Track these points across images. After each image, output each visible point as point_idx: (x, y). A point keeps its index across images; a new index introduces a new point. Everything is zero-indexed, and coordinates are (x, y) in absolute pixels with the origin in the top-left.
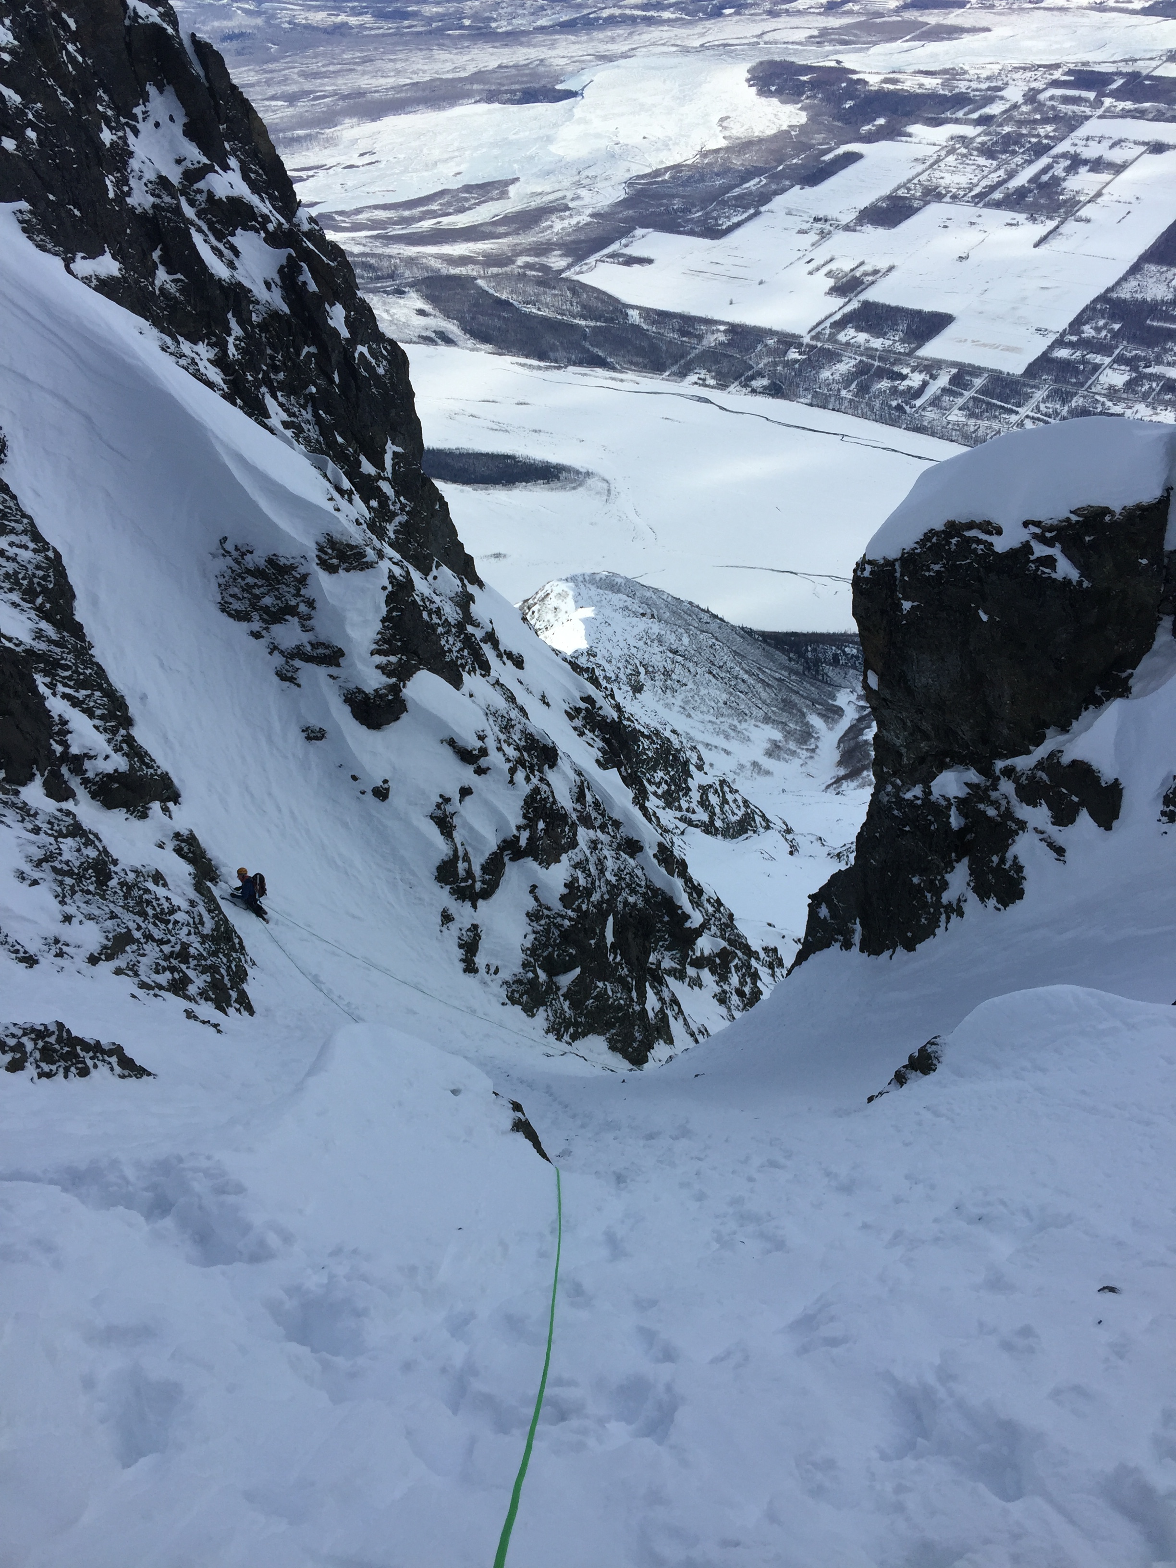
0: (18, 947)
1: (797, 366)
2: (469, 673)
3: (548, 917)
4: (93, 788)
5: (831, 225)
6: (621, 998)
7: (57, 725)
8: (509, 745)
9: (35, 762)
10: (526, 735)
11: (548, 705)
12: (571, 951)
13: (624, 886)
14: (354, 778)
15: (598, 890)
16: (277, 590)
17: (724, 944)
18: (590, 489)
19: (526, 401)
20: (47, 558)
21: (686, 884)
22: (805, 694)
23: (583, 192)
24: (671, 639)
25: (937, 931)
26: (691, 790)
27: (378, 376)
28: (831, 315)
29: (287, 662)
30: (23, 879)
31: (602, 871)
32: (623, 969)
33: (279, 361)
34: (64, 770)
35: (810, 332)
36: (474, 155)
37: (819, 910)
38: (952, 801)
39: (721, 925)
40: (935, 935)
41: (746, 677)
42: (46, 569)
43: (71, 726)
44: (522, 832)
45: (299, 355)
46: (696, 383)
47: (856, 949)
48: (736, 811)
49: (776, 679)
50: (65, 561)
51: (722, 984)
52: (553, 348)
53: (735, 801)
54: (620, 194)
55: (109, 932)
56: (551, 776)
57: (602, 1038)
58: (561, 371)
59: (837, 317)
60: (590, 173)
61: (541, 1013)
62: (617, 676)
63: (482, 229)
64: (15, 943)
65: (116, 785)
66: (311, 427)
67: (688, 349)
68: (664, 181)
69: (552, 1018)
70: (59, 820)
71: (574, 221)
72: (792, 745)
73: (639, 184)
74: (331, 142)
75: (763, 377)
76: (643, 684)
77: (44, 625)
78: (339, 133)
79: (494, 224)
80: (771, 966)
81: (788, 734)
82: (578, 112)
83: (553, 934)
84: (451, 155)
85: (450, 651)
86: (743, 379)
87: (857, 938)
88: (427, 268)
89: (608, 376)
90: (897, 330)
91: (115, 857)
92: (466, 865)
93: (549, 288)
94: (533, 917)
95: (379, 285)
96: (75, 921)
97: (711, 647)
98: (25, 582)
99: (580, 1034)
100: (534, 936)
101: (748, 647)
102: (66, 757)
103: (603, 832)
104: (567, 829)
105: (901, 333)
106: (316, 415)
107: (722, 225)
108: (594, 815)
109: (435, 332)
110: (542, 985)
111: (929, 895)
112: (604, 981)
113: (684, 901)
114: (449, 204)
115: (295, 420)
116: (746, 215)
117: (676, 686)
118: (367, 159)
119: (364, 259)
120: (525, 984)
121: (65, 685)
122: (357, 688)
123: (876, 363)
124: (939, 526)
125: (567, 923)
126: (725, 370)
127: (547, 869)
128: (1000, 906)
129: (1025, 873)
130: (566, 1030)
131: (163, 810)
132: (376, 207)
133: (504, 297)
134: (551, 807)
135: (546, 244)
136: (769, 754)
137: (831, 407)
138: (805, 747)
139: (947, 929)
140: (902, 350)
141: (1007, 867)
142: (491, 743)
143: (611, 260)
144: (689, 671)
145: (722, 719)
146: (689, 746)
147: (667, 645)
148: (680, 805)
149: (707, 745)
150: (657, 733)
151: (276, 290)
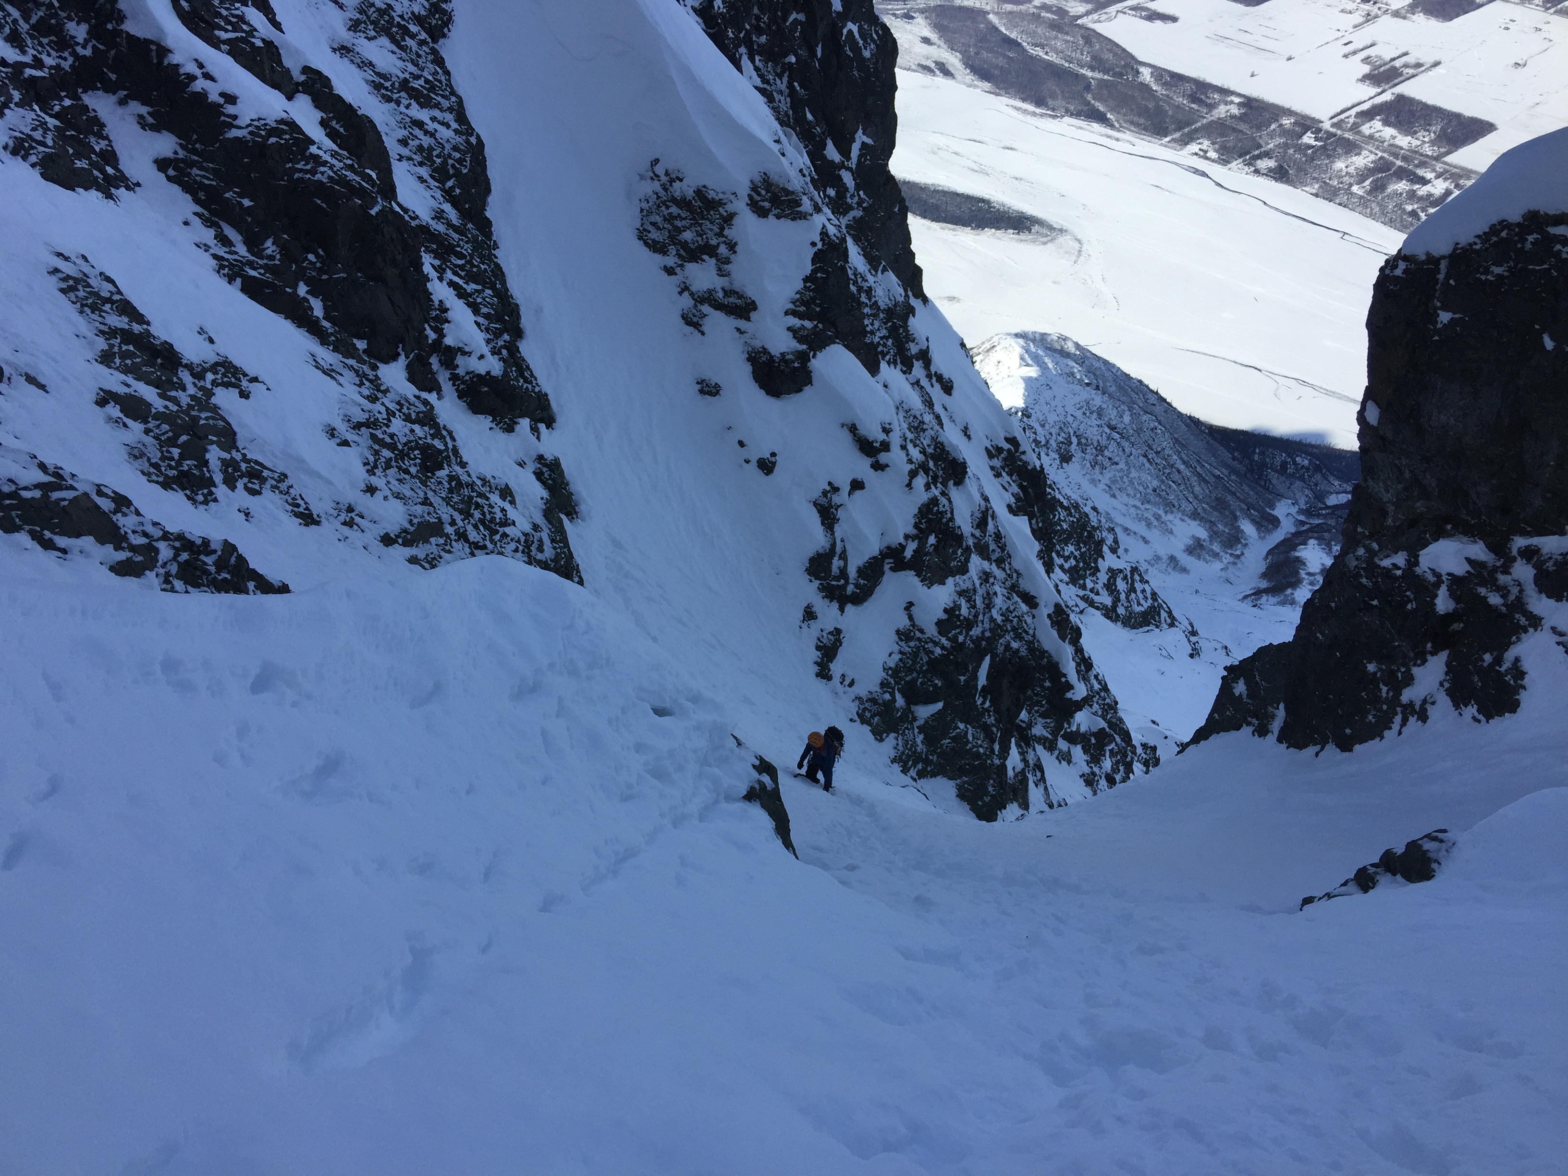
0: (300, 501)
1: (1310, 151)
2: (889, 363)
3: (919, 639)
4: (462, 386)
5: (1379, 9)
6: (981, 746)
7: (435, 310)
8: (915, 446)
9: (402, 341)
10: (937, 443)
11: (969, 437)
12: (937, 682)
13: (1009, 628)
14: (741, 444)
15: (980, 625)
16: (700, 225)
17: (1103, 724)
18: (1060, 246)
19: (1014, 147)
20: (468, 142)
21: (1076, 654)
22: (1242, 497)
24: (1112, 414)
25: (1386, 733)
26: (1099, 571)
27: (864, 59)
28: (1359, 104)
29: (696, 306)
30: (333, 436)
31: (989, 606)
32: (990, 716)
33: (764, 23)
34: (434, 361)
35: (1332, 118)
37: (1235, 685)
38: (1444, 578)
39: (1104, 704)
40: (1382, 738)
41: (1182, 468)
42: (463, 153)
43: (450, 315)
44: (910, 542)
45: (786, 20)
46: (1196, 154)
47: (1272, 738)
48: (1142, 602)
49: (1214, 476)
50: (487, 151)
51: (1093, 765)
52: (1053, 96)
53: (1143, 591)
55: (415, 517)
56: (955, 493)
57: (952, 783)
58: (1056, 121)
59: (1365, 107)
61: (891, 740)
62: (1047, 442)
64: (298, 497)
65: (486, 389)
66: (782, 98)
67: (1195, 117)
69: (901, 748)
70: (410, 404)
72: (1216, 547)
75: (1271, 158)
76: (1072, 455)
77: (447, 207)
80: (1146, 764)
81: (1214, 535)
83: (921, 659)
85: (872, 333)
86: (1248, 157)
87: (1276, 726)
89: (1103, 133)
90: (1428, 131)
91: (464, 460)
92: (842, 563)
93: (1062, 33)
94: (903, 635)
96: (379, 495)
97: (1152, 429)
98: (438, 161)
99: (928, 772)
100: (900, 656)
101: (1192, 438)
102: (438, 346)
103: (998, 567)
104: (959, 552)
105: (1432, 135)
106: (790, 86)
108: (992, 546)
109: (936, 63)
110: (898, 710)
111: (1384, 689)
112: (966, 723)
113: (1070, 669)
115: (768, 88)
117: (1107, 463)
120: (879, 704)
121: (455, 273)
122: (763, 348)
123: (1399, 163)
124: (1515, 215)
125: (938, 651)
126: (1230, 144)
127: (929, 588)
128: (1481, 717)
129: (1526, 681)
130: (914, 765)
131: (532, 429)
133: (1013, 36)
134: (948, 522)
136: (1190, 550)
137: (1337, 201)
138: (1230, 551)
139: (1400, 733)
140: (1430, 153)
141: (1503, 669)
142: (895, 440)
143: (1134, 13)
144: (1124, 450)
145: (1147, 506)
146: (1107, 526)
147: (1106, 419)
148: (1085, 584)
149: (1126, 529)
150: (1077, 506)
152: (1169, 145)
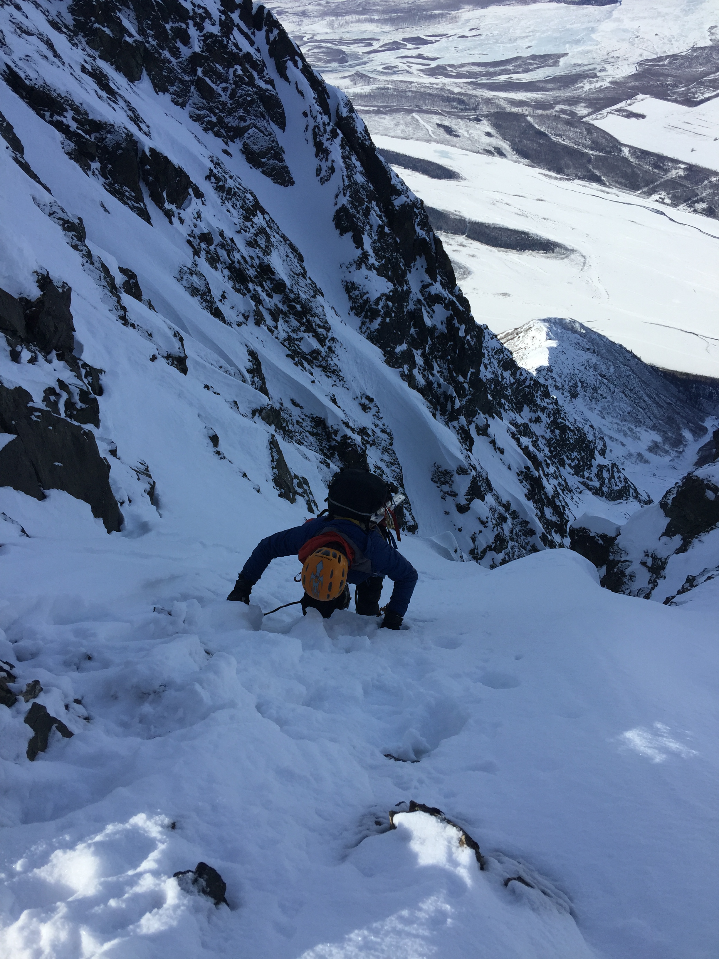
11: (510, 469)
14: (454, 525)
16: (445, 477)
18: (572, 260)
19: (543, 199)
22: (684, 415)
23: (608, 67)
24: (602, 367)
26: (592, 466)
29: (444, 495)
33: (440, 349)
36: (542, 36)
41: (647, 399)
44: (493, 544)
45: (447, 346)
46: (657, 201)
48: (618, 484)
49: (666, 402)
52: (568, 167)
53: (619, 477)
54: (632, 70)
56: (504, 527)
58: (570, 182)
60: (615, 54)
62: (563, 386)
63: (537, 84)
67: (657, 177)
68: (664, 65)
71: (598, 85)
72: (667, 447)
73: (647, 65)
74: (454, 20)
75: (704, 202)
76: (578, 394)
78: (460, 15)
79: (545, 82)
81: (666, 439)
82: (615, 14)
84: (527, 34)
86: (690, 202)
88: (498, 106)
89: (599, 189)
92: (477, 551)
93: (573, 127)
95: (466, 114)
97: (628, 376)
101: (653, 380)
104: (506, 543)
107: (697, 98)
108: (514, 537)
109: (495, 148)
114: (520, 66)
116: (715, 93)
117: (599, 397)
118: (474, 32)
119: (460, 97)
122: (459, 503)
126: (679, 194)
127: (498, 554)
132: (474, 64)
133: (543, 130)
134: (503, 536)
135: (576, 98)
136: (650, 450)
138: (676, 449)
143: (618, 113)
144: (610, 390)
145: (625, 423)
146: (599, 436)
147: (599, 371)
148: (584, 474)
149: (611, 438)
150: (579, 429)
151: (444, 325)
152: (640, 195)
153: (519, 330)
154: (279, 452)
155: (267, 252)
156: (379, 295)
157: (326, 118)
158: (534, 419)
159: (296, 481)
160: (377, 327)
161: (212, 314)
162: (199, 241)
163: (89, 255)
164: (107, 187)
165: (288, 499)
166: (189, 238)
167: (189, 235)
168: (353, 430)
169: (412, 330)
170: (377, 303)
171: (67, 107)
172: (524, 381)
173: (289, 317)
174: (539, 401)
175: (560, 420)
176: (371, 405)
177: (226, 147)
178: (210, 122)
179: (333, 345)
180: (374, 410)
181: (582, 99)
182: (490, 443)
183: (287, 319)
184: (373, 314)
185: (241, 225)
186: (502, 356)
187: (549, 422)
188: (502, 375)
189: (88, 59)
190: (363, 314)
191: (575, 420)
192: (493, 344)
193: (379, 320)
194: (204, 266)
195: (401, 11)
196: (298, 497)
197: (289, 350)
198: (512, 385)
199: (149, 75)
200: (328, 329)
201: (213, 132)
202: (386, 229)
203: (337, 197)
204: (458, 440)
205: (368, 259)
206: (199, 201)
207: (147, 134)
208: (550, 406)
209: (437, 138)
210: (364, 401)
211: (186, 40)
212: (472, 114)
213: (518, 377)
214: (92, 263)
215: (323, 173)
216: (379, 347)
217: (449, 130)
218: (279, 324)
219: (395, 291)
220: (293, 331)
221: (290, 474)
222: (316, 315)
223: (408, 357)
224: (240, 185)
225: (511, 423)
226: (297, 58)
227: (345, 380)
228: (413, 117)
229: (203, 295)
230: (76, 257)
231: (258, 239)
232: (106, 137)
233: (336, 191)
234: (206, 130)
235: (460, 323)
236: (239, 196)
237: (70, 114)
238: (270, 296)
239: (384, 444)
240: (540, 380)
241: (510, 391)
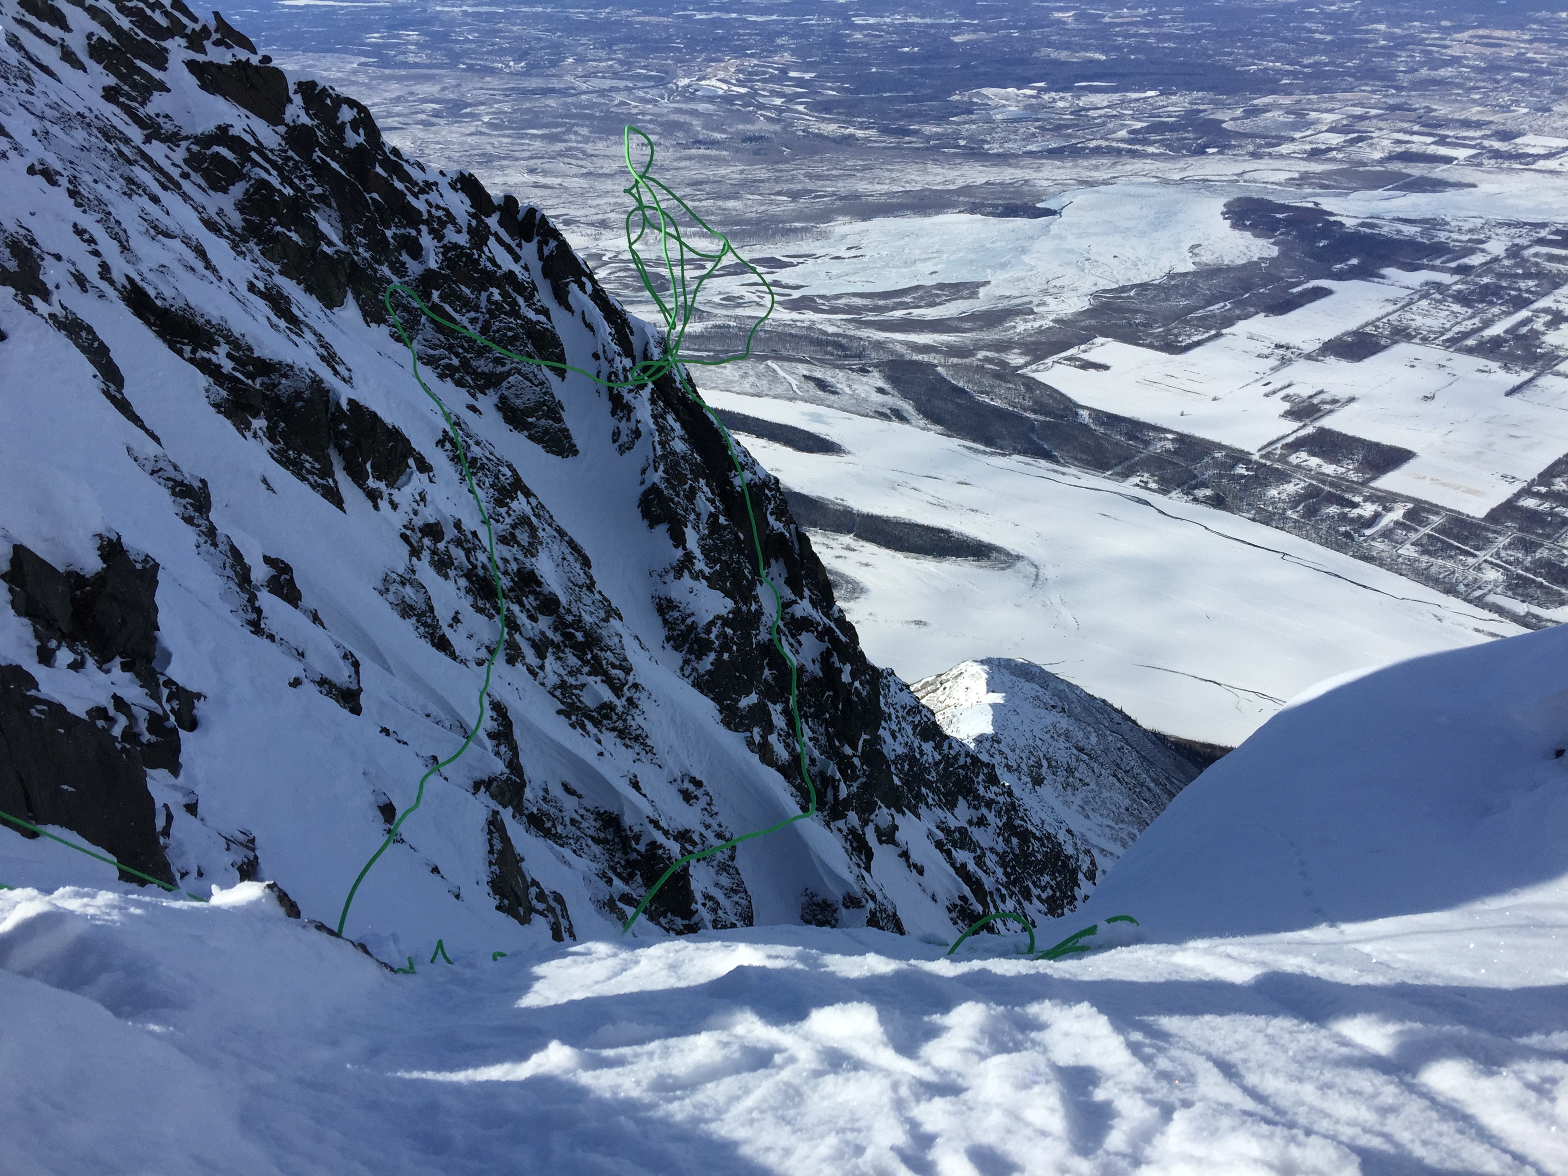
1: (1243, 481)
5: (1292, 353)
18: (1018, 572)
19: (968, 482)
23: (1049, 300)
24: (1078, 736)
28: (1283, 437)
35: (1260, 450)
36: (952, 258)
41: (1152, 785)
46: (1137, 485)
52: (1000, 436)
54: (1084, 304)
58: (1005, 458)
59: (1290, 439)
60: (1058, 283)
62: (1019, 766)
63: (949, 323)
67: (1134, 452)
68: (1129, 297)
71: (1036, 324)
73: (1105, 297)
74: (824, 235)
75: (1207, 487)
76: (1044, 778)
78: (832, 228)
79: (961, 319)
82: (1054, 229)
84: (930, 256)
86: (1186, 487)
88: (893, 352)
89: (1050, 468)
90: (1352, 459)
93: (1005, 381)
95: (846, 363)
97: (1119, 749)
101: (1159, 755)
105: (1356, 462)
107: (1182, 342)
109: (890, 409)
114: (921, 298)
116: (1207, 335)
117: (1078, 784)
118: (853, 253)
119: (836, 339)
123: (1327, 488)
126: (1169, 477)
132: (855, 295)
133: (961, 384)
135: (1007, 342)
137: (1274, 524)
140: (1355, 479)
143: (1069, 363)
144: (1093, 771)
145: (1121, 826)
146: (1083, 848)
147: (1074, 741)
149: (1102, 850)
150: (1049, 837)
151: (818, 665)
152: (1112, 477)
153: (944, 677)
154: (506, 840)
155: (531, 551)
156: (711, 618)
157: (627, 362)
158: (975, 820)
159: (533, 890)
160: (709, 667)
161: (433, 645)
162: (420, 535)
163: (211, 532)
164: (276, 455)
165: (515, 915)
166: (404, 530)
167: (404, 526)
168: (666, 833)
169: (767, 672)
170: (708, 631)
171: (220, 339)
172: (956, 757)
173: (563, 652)
174: (981, 791)
175: (1018, 822)
176: (699, 793)
177: (471, 401)
178: (448, 366)
179: (636, 696)
180: (703, 801)
181: (1014, 343)
182: (900, 856)
183: (561, 655)
184: (701, 647)
185: (491, 511)
186: (918, 718)
187: (1000, 824)
188: (920, 747)
189: (259, 273)
190: (686, 648)
191: (1043, 822)
192: (903, 698)
193: (712, 656)
194: (426, 572)
195: (748, 222)
196: (536, 917)
197: (562, 703)
198: (937, 764)
199: (357, 298)
200: (628, 670)
201: (452, 379)
202: (722, 520)
203: (644, 472)
204: (843, 850)
205: (693, 564)
206: (424, 477)
207: (347, 381)
208: (1001, 799)
209: (806, 395)
210: (688, 785)
211: (416, 252)
212: (855, 363)
213: (946, 752)
214: (215, 545)
215: (623, 439)
216: (712, 699)
217: (822, 385)
218: (547, 662)
219: (736, 611)
220: (571, 673)
221: (523, 877)
222: (608, 648)
223: (759, 715)
224: (491, 454)
225: (938, 827)
226: (584, 279)
227: (655, 751)
228: (768, 366)
229: (420, 616)
230: (190, 535)
231: (517, 533)
232: (280, 383)
233: (642, 463)
234: (442, 377)
235: (843, 661)
236: (488, 470)
237: (223, 349)
238: (533, 618)
239: (719, 857)
240: (980, 756)
241: (934, 774)
